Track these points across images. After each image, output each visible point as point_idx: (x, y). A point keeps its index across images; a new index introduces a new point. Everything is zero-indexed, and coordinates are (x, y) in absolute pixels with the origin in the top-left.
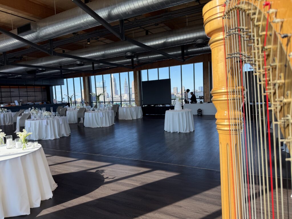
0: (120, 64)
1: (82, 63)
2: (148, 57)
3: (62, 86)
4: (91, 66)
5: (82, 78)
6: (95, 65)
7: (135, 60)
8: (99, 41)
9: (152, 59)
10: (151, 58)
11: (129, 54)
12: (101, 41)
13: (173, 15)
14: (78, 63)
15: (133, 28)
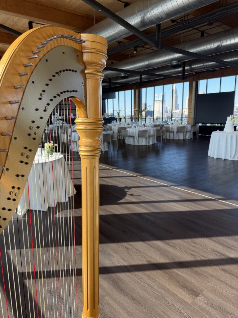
0: (168, 74)
1: (127, 76)
2: (203, 65)
3: (114, 99)
4: (138, 77)
5: (133, 91)
6: (143, 76)
7: (187, 69)
8: (147, 48)
9: (209, 67)
10: (207, 65)
11: (175, 63)
12: (149, 49)
13: (228, 11)
14: (123, 75)
15: (180, 31)
